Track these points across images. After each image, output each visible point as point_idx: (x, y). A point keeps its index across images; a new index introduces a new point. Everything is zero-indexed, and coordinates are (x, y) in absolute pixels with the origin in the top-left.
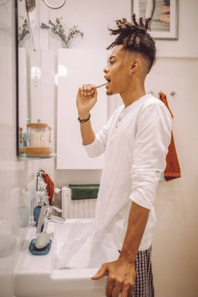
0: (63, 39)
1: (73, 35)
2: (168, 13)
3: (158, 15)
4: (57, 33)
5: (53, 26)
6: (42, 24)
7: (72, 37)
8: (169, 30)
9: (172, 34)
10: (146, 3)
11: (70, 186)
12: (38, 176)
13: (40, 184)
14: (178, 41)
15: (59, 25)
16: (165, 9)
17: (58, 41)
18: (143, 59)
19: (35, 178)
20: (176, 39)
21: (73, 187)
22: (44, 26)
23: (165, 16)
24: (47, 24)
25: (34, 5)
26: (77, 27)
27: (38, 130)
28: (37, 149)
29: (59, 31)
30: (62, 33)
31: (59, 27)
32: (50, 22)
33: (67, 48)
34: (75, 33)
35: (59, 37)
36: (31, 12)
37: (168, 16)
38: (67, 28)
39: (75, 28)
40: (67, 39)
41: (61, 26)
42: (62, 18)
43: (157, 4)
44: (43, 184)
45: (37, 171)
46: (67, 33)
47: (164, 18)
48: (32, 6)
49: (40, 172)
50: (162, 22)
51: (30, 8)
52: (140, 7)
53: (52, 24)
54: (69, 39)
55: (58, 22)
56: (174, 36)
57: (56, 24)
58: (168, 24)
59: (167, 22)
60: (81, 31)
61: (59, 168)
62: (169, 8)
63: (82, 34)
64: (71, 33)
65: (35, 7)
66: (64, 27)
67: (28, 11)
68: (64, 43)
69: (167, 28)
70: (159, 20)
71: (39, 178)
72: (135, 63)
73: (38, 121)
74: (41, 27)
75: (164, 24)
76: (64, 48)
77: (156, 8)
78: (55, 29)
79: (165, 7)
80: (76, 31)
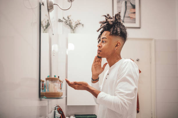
0: (71, 28)
1: (77, 26)
2: (134, 13)
3: (129, 14)
4: (68, 24)
5: (65, 21)
6: (59, 19)
7: (77, 27)
8: (135, 22)
9: (137, 25)
10: (121, 7)
11: (75, 115)
12: (55, 109)
13: (57, 115)
14: (140, 29)
15: (69, 20)
16: (133, 11)
17: (68, 29)
18: (122, 40)
19: (53, 111)
20: (139, 28)
21: (77, 116)
22: (60, 21)
23: (133, 14)
24: (62, 19)
25: (53, 8)
26: (80, 20)
27: (53, 82)
28: (52, 93)
29: (69, 23)
30: (71, 24)
31: (69, 21)
32: (64, 18)
33: (74, 33)
34: (79, 24)
35: (69, 27)
36: (51, 12)
37: (134, 14)
38: (74, 21)
39: (78, 22)
40: (73, 28)
41: (70, 20)
42: (71, 16)
43: (128, 8)
44: (58, 115)
45: (54, 107)
46: (73, 25)
47: (132, 16)
48: (51, 9)
49: (57, 107)
50: (131, 18)
51: (50, 10)
52: (117, 9)
53: (65, 19)
54: (75, 28)
55: (68, 18)
56: (138, 26)
57: (67, 19)
58: (134, 19)
59: (134, 18)
60: (82, 23)
61: (68, 104)
62: (135, 10)
63: (83, 25)
64: (76, 24)
65: (53, 9)
66: (72, 21)
67: (49, 11)
68: (72, 30)
69: (134, 21)
70: (129, 17)
71: (56, 111)
72: (118, 43)
73: (55, 76)
74: (58, 21)
75: (132, 19)
76: (72, 33)
77: (127, 10)
78: (66, 22)
79: (133, 9)
80: (79, 23)
